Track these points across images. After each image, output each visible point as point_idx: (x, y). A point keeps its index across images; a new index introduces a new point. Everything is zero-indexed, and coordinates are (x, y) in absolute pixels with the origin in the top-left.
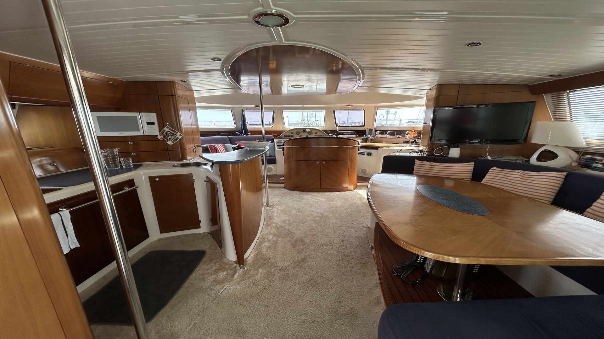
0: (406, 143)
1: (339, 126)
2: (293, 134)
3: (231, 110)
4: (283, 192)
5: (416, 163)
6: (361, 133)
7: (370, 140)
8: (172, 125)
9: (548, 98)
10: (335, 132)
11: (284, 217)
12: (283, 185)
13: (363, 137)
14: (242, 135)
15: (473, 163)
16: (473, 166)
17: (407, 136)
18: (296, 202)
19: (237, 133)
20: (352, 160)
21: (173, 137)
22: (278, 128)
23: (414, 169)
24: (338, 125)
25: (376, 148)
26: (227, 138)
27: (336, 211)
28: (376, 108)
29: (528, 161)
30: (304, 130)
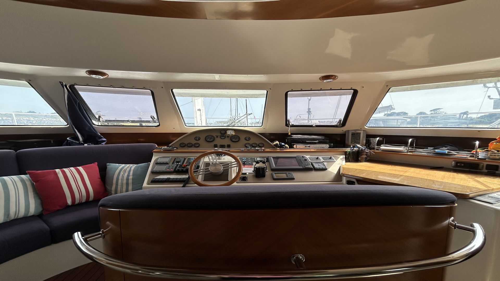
1: (293, 126)
2: (198, 141)
7: (365, 156)
10: (285, 138)
14: (81, 144)
17: (478, 153)
19: (68, 139)
22: (171, 127)
24: (291, 124)
30: (223, 132)
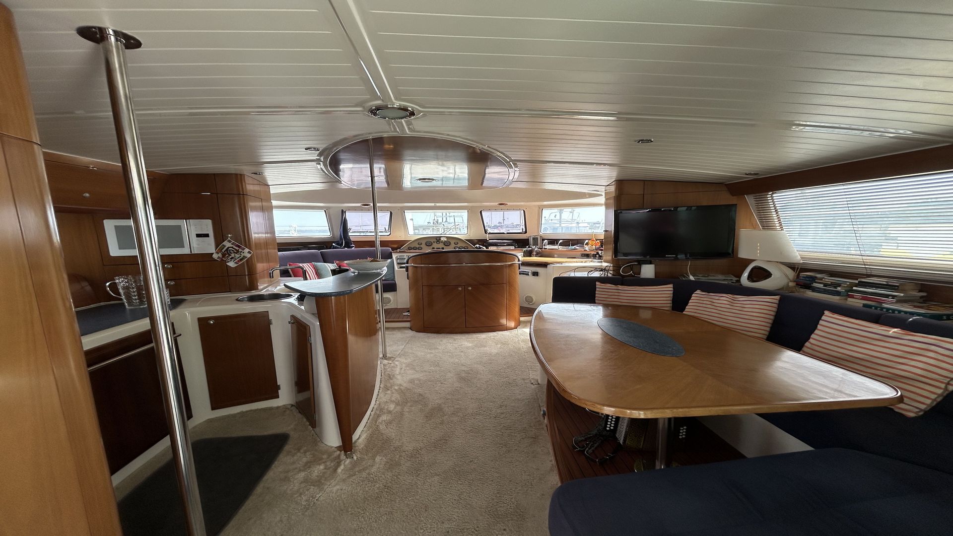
0: (586, 257)
1: (490, 233)
2: (421, 246)
3: (325, 211)
4: (408, 335)
5: (597, 286)
6: (521, 243)
7: (535, 253)
8: (236, 238)
9: (750, 200)
10: (484, 242)
11: (411, 375)
12: (408, 325)
13: (525, 249)
14: (342, 248)
15: (671, 286)
16: (672, 289)
17: (587, 248)
18: (430, 350)
19: (333, 244)
20: (511, 284)
21: (237, 256)
22: (398, 236)
23: (596, 295)
24: (488, 232)
25: (545, 265)
26: (317, 252)
27: (490, 362)
28: (541, 208)
29: (739, 281)
30: (438, 239)
